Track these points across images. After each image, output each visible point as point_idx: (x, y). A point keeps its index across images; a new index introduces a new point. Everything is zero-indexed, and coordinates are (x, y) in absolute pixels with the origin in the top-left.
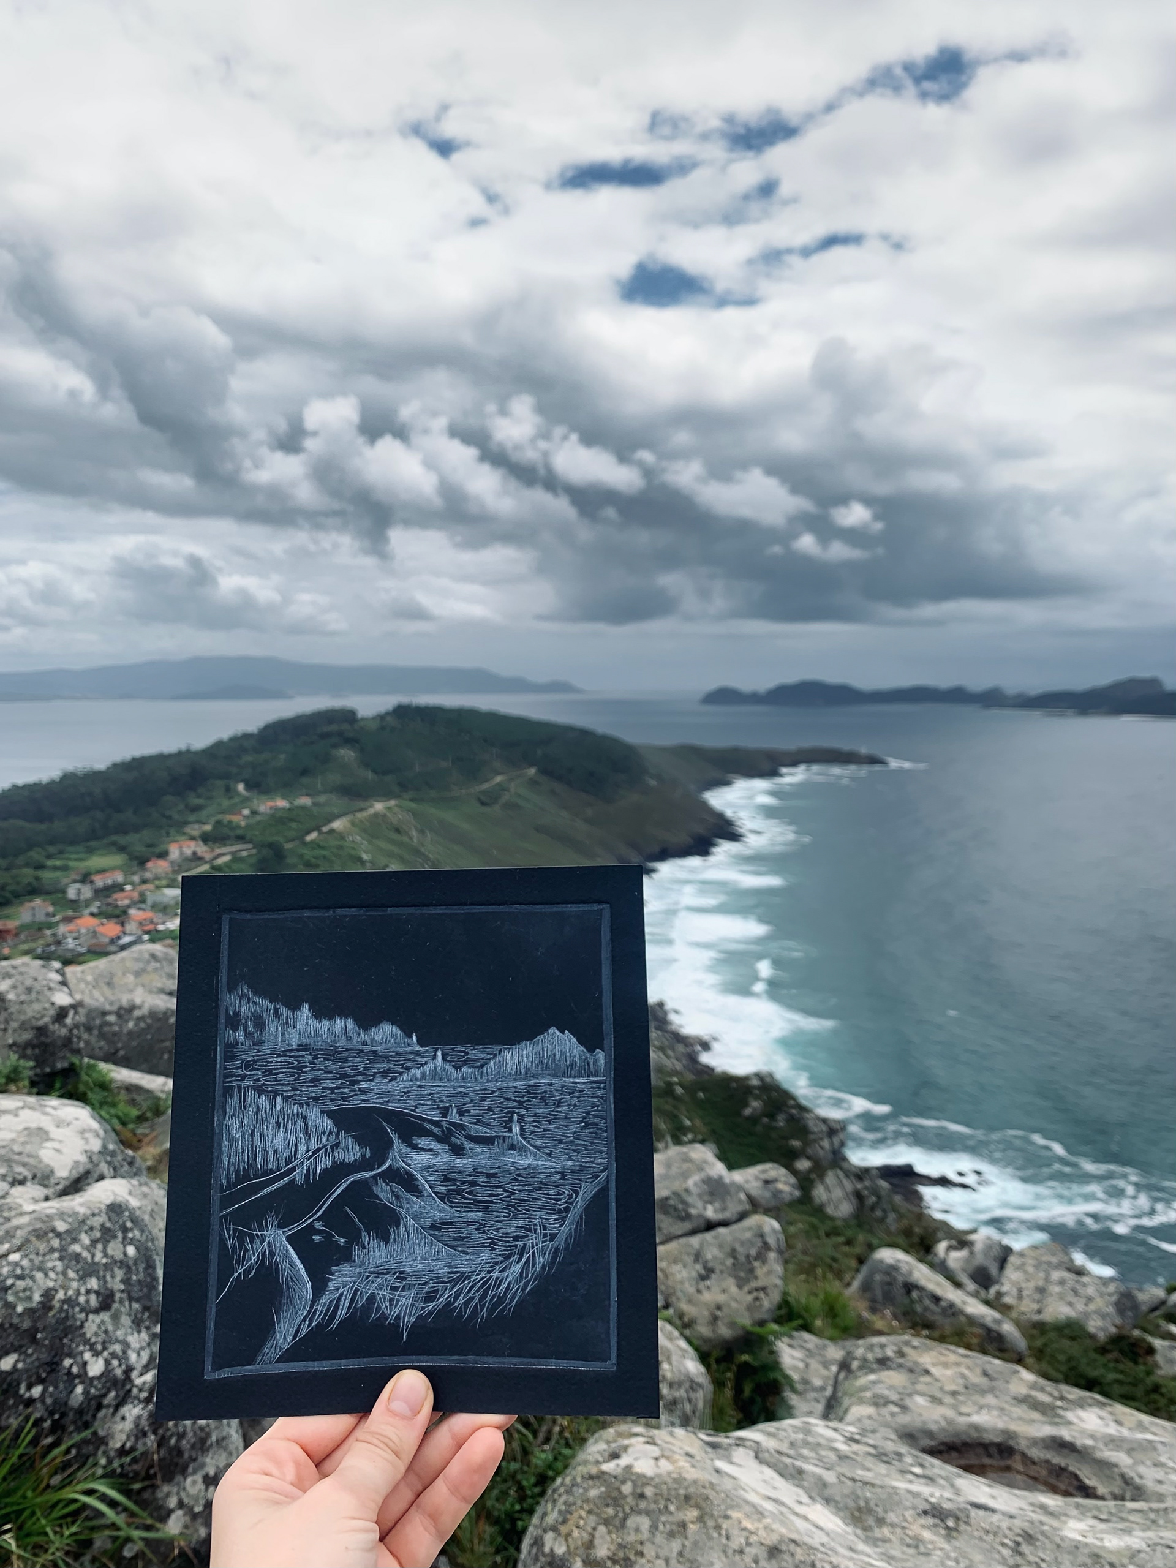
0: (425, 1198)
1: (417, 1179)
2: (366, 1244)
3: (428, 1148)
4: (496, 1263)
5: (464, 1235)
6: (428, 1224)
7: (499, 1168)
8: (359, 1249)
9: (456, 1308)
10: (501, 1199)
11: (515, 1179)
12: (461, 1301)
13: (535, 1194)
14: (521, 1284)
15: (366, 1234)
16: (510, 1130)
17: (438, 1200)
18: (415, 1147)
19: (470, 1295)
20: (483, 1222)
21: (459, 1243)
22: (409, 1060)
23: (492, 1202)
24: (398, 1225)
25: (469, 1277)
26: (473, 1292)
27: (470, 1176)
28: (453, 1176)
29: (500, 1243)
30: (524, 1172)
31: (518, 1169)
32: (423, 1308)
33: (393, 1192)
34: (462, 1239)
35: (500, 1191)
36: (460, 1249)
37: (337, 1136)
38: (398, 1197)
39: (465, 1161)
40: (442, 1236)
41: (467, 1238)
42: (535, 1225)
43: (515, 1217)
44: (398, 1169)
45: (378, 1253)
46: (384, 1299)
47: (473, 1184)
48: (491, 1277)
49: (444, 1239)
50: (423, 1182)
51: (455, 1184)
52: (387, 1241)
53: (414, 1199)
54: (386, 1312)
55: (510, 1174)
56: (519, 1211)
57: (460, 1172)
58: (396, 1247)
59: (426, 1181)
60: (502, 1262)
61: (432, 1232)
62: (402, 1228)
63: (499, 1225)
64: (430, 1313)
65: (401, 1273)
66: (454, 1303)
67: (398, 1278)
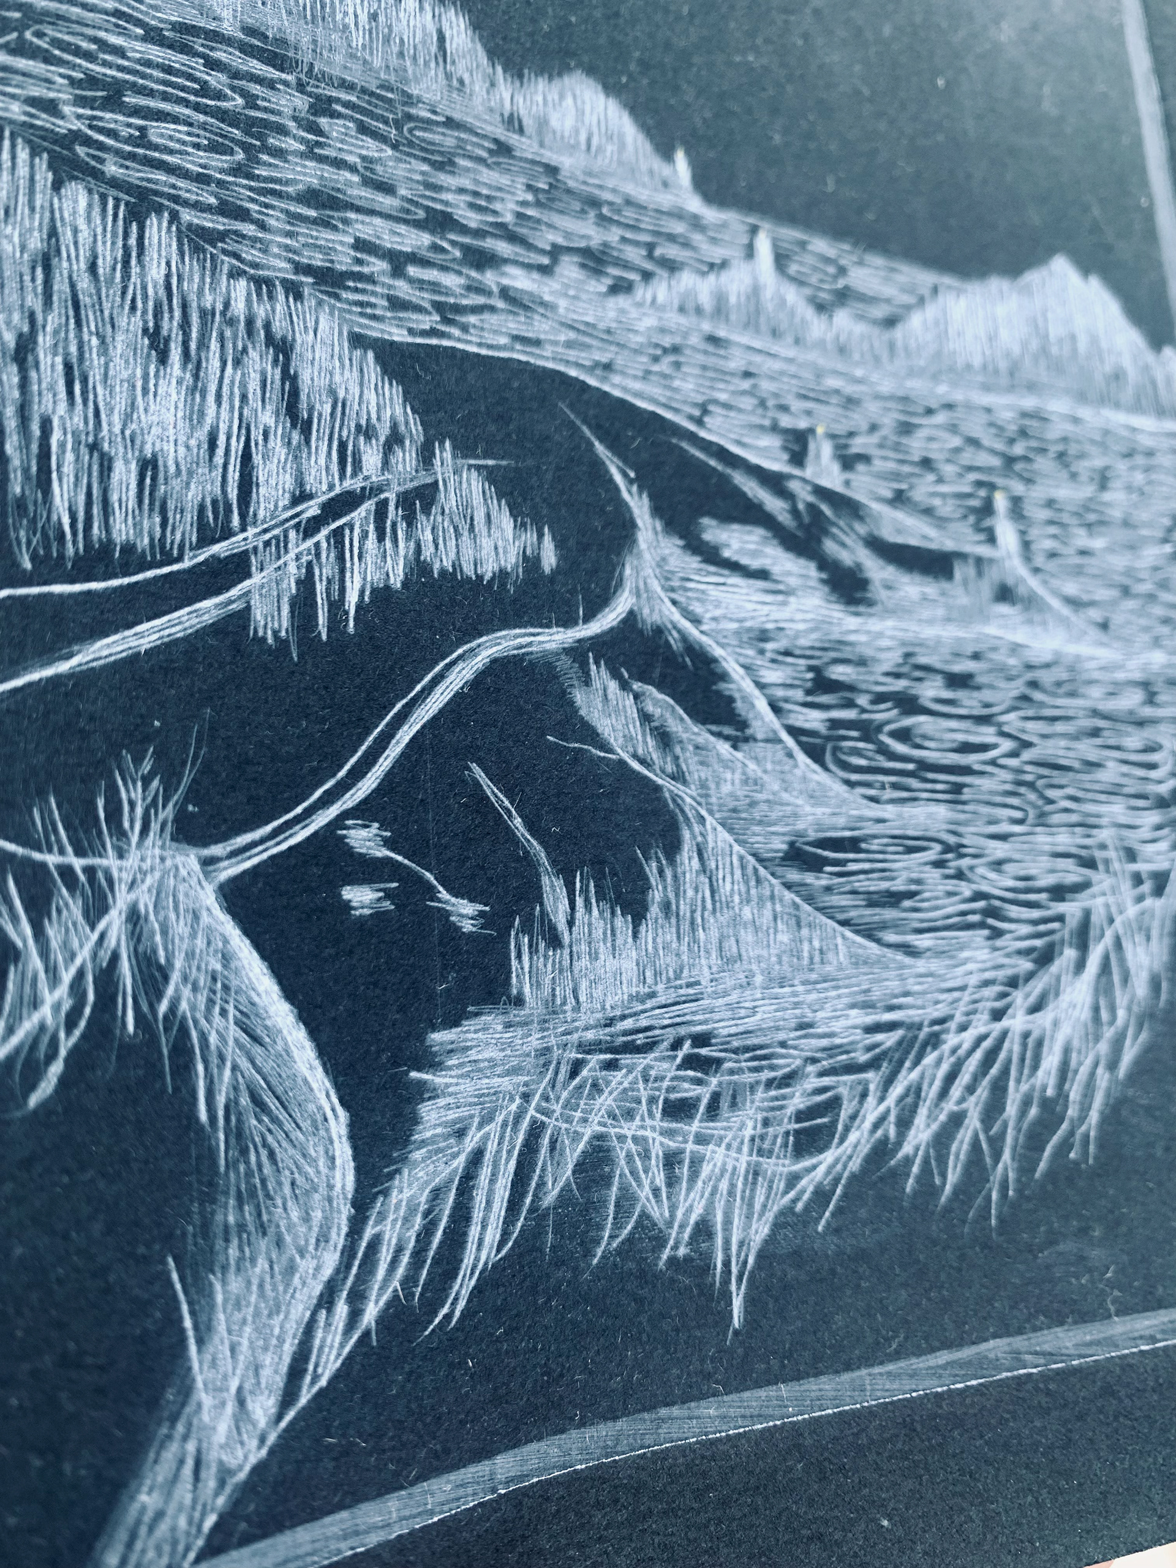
0: (759, 748)
1: (724, 677)
2: (562, 925)
3: (755, 564)
4: (1013, 982)
5: (899, 885)
6: (780, 845)
7: (976, 656)
8: (533, 949)
9: (908, 1161)
10: (993, 762)
11: (1025, 698)
12: (921, 1133)
13: (1087, 749)
14: (1103, 1047)
15: (559, 883)
16: (991, 539)
17: (802, 757)
18: (711, 556)
19: (950, 1106)
20: (952, 840)
21: (889, 914)
22: (672, 238)
23: (967, 771)
24: (672, 848)
25: (934, 1041)
26: (956, 1091)
27: (897, 676)
28: (839, 673)
29: (1014, 911)
30: (1046, 677)
31: (1030, 667)
32: (793, 1180)
33: (645, 717)
34: (894, 899)
35: (986, 734)
36: (891, 937)
37: (426, 457)
38: (665, 739)
39: (875, 625)
40: (828, 889)
41: (911, 895)
42: (1103, 847)
43: (1042, 820)
44: (659, 631)
45: (607, 963)
46: (646, 1156)
47: (909, 704)
48: (1004, 1034)
49: (836, 900)
50: (748, 686)
51: (850, 704)
52: (637, 911)
53: (724, 748)
54: (655, 1212)
55: (1010, 679)
56: (1051, 802)
57: (862, 662)
58: (670, 936)
59: (761, 686)
60: (1030, 976)
61: (794, 876)
62: (687, 859)
63: (999, 849)
64: (821, 1196)
65: (702, 1040)
66: (899, 1144)
67: (690, 1062)
